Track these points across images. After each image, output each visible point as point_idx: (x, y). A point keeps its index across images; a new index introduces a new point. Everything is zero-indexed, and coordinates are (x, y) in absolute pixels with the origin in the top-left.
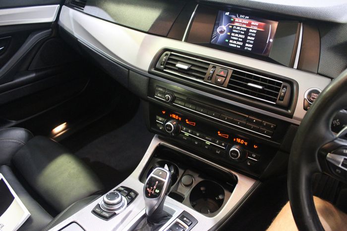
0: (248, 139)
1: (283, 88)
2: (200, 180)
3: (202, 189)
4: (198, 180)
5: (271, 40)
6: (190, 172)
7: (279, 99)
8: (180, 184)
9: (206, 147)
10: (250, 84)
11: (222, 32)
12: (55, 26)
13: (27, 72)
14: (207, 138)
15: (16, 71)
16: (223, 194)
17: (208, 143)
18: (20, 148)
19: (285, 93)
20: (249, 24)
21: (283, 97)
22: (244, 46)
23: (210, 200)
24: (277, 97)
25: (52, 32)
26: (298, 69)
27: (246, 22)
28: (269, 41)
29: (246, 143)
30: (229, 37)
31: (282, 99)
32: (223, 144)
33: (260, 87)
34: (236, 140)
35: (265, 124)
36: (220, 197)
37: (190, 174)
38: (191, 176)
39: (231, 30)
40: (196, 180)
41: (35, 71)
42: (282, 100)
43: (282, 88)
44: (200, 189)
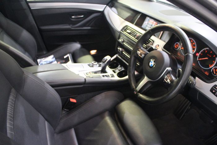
11: (145, 24)
12: (102, 13)
13: (88, 26)
15: (84, 25)
18: (77, 50)
20: (153, 23)
25: (101, 14)
26: (160, 39)
27: (153, 22)
30: (147, 26)
39: (148, 24)
41: (91, 27)
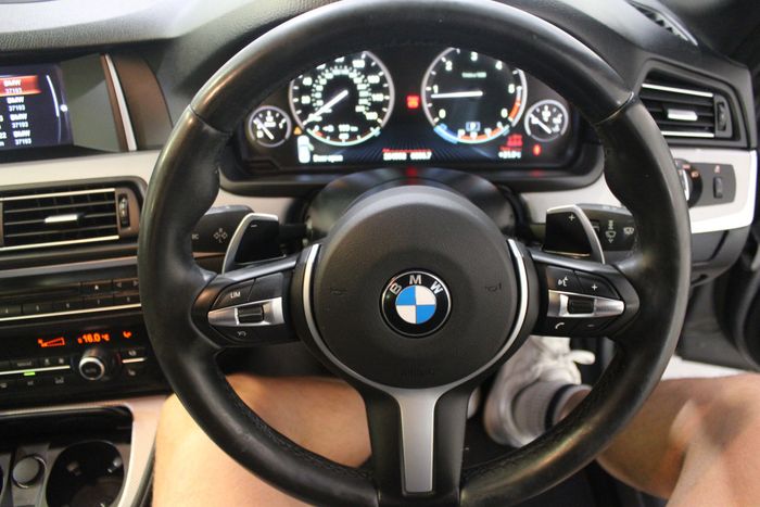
0: (105, 327)
1: (120, 200)
2: (56, 453)
3: (71, 468)
4: (49, 455)
5: (64, 108)
6: (28, 450)
7: (123, 226)
8: (14, 487)
9: (30, 383)
10: (49, 220)
14: (20, 365)
16: (116, 454)
17: (30, 372)
19: (127, 209)
21: (127, 217)
22: (10, 139)
23: (102, 480)
24: (116, 223)
26: (139, 148)
28: (61, 112)
29: (106, 337)
31: (126, 222)
32: (61, 361)
33: (73, 217)
34: (83, 340)
35: (119, 285)
36: (116, 464)
37: (28, 453)
38: (32, 456)
40: (47, 457)
42: (128, 225)
43: (117, 201)
44: (67, 471)
